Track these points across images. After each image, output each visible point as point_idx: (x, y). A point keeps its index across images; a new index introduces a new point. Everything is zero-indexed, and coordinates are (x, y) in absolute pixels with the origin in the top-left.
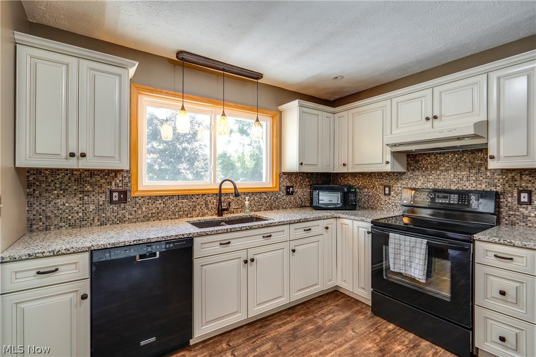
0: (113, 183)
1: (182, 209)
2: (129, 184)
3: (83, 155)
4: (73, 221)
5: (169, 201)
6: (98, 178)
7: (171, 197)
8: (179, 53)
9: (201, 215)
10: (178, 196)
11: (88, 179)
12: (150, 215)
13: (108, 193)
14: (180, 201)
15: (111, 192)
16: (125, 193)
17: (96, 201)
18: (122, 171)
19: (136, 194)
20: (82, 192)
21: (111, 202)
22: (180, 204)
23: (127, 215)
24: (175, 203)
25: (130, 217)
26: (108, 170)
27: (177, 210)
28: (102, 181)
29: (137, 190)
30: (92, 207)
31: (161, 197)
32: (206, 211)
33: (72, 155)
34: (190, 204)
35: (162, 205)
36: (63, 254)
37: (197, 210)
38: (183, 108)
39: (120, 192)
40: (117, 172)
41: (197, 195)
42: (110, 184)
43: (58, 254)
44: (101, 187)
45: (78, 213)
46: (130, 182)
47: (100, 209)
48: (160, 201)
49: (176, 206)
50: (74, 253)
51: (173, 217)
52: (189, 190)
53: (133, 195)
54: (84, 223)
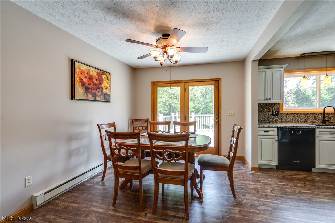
0: (274, 108)
1: (302, 119)
2: (279, 109)
3: (270, 99)
4: (261, 120)
5: (296, 116)
6: (269, 106)
7: (297, 114)
8: (302, 54)
9: (312, 122)
10: (300, 113)
11: (265, 107)
12: (287, 121)
13: (272, 112)
14: (301, 116)
15: (273, 111)
16: (278, 112)
17: (268, 114)
18: (277, 103)
19: (282, 112)
20: (263, 111)
21: (273, 115)
22: (301, 117)
23: (278, 120)
24: (299, 116)
25: (280, 121)
26: (272, 104)
27: (299, 119)
28: (270, 107)
29: (282, 111)
30: (267, 116)
31: (292, 113)
32: (315, 121)
33: (267, 99)
34: (306, 117)
35: (293, 117)
36: (271, 127)
37: (310, 120)
38: (304, 77)
39: (276, 112)
40: (275, 104)
41: (310, 113)
42: (272, 108)
43: (269, 127)
44: (269, 109)
45: (262, 118)
46: (280, 108)
47: (269, 117)
48: (292, 115)
49: (299, 118)
50: (274, 127)
51: (298, 122)
52: (306, 111)
53: (281, 113)
54: (264, 121)
